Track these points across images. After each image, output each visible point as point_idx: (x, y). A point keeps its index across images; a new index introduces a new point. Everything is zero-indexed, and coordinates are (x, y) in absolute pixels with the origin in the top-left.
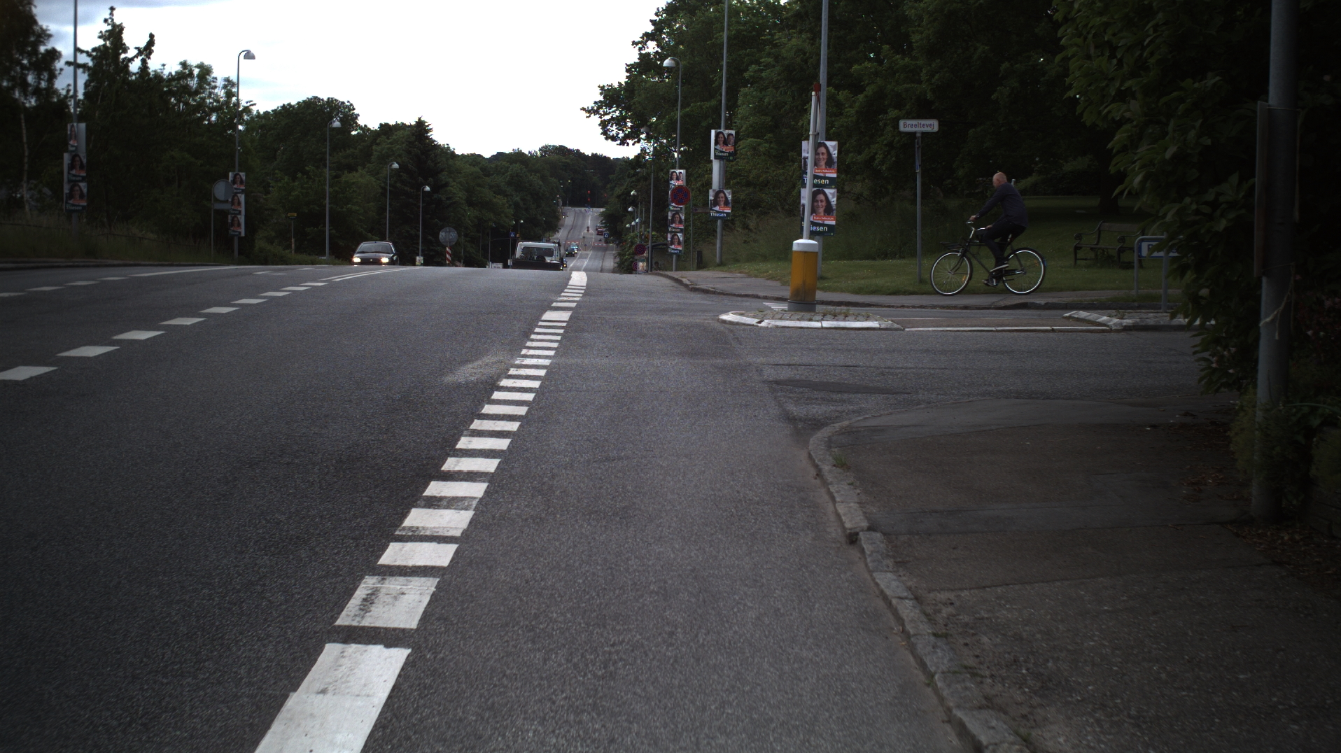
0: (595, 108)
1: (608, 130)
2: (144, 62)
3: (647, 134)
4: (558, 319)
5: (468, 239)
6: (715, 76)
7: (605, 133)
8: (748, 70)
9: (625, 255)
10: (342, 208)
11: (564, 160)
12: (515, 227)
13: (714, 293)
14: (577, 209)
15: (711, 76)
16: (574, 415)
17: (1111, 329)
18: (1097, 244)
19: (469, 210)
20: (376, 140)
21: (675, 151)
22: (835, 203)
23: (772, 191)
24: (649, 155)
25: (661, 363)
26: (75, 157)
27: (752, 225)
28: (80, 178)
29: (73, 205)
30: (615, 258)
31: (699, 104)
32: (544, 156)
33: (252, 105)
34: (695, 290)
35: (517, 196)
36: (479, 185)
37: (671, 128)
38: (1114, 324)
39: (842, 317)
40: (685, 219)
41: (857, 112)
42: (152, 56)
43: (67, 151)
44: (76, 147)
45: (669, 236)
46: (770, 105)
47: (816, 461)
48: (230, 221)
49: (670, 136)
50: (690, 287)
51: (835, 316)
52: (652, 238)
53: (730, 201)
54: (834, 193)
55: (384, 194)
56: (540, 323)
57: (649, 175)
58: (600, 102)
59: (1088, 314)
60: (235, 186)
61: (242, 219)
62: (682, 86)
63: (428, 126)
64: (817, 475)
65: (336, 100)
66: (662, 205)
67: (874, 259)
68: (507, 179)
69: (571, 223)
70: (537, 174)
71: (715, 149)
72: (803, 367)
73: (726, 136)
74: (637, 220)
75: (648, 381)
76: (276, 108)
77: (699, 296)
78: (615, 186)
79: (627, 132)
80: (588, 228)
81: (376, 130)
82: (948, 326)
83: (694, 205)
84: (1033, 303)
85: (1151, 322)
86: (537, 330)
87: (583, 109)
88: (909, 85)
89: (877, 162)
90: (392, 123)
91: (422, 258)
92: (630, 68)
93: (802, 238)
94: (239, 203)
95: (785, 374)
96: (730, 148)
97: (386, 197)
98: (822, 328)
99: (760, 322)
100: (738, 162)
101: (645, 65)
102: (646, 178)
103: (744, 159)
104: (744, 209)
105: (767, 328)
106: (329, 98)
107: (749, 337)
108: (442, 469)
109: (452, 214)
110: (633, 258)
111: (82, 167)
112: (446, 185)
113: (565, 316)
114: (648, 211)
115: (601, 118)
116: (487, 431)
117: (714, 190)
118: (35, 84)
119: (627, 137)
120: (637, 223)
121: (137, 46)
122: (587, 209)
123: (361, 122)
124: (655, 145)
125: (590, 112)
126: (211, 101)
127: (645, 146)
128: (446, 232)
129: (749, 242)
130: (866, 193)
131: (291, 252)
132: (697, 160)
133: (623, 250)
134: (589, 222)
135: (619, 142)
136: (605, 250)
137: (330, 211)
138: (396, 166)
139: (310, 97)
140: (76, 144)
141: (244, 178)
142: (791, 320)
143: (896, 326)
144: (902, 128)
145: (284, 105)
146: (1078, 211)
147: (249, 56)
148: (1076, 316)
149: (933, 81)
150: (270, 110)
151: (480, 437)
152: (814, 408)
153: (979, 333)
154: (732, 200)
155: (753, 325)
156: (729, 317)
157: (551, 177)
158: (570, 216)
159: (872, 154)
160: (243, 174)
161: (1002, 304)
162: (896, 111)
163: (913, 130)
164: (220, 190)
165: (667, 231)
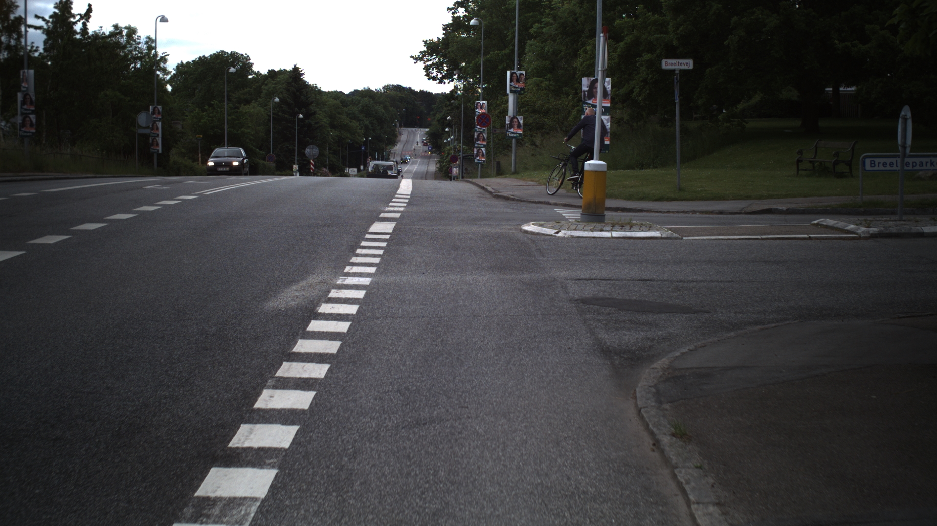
0: (421, 56)
1: (430, 72)
2: (84, 24)
3: (459, 75)
4: (383, 231)
5: (331, 151)
6: (508, 32)
7: (427, 75)
8: (532, 27)
9: (443, 162)
10: (238, 131)
11: (400, 95)
12: (365, 143)
13: (513, 200)
14: (410, 129)
15: (505, 32)
16: (387, 352)
17: (860, 237)
18: (814, 158)
19: (331, 131)
20: (265, 81)
21: (479, 88)
22: (609, 127)
23: (552, 117)
24: (460, 90)
25: (473, 280)
26: (26, 95)
27: (538, 142)
28: (30, 111)
29: (25, 132)
30: (436, 164)
31: (496, 52)
32: (387, 92)
33: (167, 55)
34: (498, 197)
35: (367, 121)
36: (339, 113)
37: (476, 70)
38: (863, 232)
39: (628, 227)
40: (487, 138)
41: (619, 55)
42: (90, 20)
43: (20, 91)
44: (27, 88)
45: (475, 150)
46: (549, 52)
47: (651, 426)
48: (150, 142)
49: (476, 77)
50: (494, 194)
51: (622, 227)
52: (463, 151)
53: (522, 125)
54: (608, 119)
55: (269, 120)
56: (368, 236)
57: (460, 105)
58: (424, 51)
59: (836, 222)
60: (154, 116)
61: (160, 140)
62: (484, 40)
63: (301, 71)
64: (654, 445)
65: (237, 53)
66: (470, 127)
67: (633, 168)
68: (359, 109)
69: (405, 139)
70: (381, 105)
71: (510, 85)
72: (605, 282)
73: (518, 75)
74: (452, 137)
75: (461, 303)
76: (194, 59)
77: (501, 203)
78: (436, 113)
79: (444, 74)
80: (417, 142)
81: (265, 75)
82: (720, 235)
83: (493, 127)
84: (777, 209)
85: (894, 230)
86: (364, 244)
87: (412, 57)
88: (659, 36)
89: (634, 94)
90: (277, 69)
91: (297, 166)
92: (446, 28)
93: (592, 159)
94: (157, 129)
95: (589, 291)
96: (521, 85)
97: (270, 122)
98: (612, 237)
99: (557, 233)
100: (526, 95)
101: (457, 25)
102: (458, 108)
103: (531, 93)
104: (530, 130)
105: (563, 238)
106: (232, 52)
107: (550, 247)
108: (230, 445)
109: (319, 134)
110: (449, 165)
111: (31, 103)
112: (315, 113)
113: (389, 227)
114: (459, 131)
115: (425, 63)
116: (292, 378)
117: (509, 117)
118: (7, 42)
119: (444, 77)
120: (452, 139)
121: (79, 13)
122: (416, 129)
123: (255, 68)
124: (465, 83)
125: (417, 59)
126: (137, 53)
127: (457, 83)
128: (310, 149)
129: (536, 155)
130: (626, 118)
131: (198, 164)
132: (496, 93)
133: (442, 158)
134: (418, 139)
135: (438, 81)
136: (429, 157)
137: (228, 133)
138: (277, 100)
139: (218, 51)
140: (27, 86)
141: (161, 110)
142: (584, 231)
143: (675, 235)
144: (664, 67)
145: (200, 57)
146: (787, 131)
147: (164, 19)
148: (825, 224)
149: (678, 31)
150: (190, 61)
151: (284, 388)
152: (625, 335)
153: (747, 241)
154: (523, 123)
155: (551, 235)
156: (530, 227)
157: (391, 107)
158: (405, 134)
159: (631, 88)
160: (160, 107)
161: (750, 209)
162: (649, 55)
163: (673, 68)
164: (142, 119)
165: (474, 147)
